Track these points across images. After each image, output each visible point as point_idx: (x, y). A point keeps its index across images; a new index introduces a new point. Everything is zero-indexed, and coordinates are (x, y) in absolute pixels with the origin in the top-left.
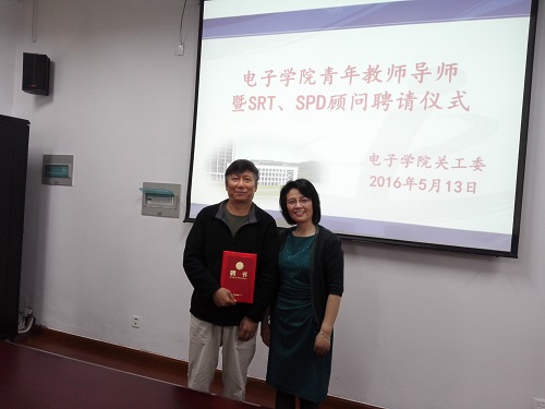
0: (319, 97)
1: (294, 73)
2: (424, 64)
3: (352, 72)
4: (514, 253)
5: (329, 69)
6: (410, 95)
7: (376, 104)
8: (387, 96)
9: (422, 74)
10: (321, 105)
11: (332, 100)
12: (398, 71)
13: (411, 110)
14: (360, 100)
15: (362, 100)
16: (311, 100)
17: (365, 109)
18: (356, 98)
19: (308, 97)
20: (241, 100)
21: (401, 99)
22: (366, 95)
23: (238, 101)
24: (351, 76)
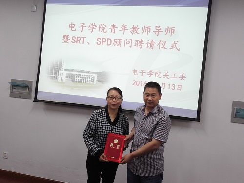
0: (108, 39)
1: (96, 26)
2: (159, 27)
3: (125, 28)
4: (198, 119)
5: (114, 26)
6: (152, 41)
7: (136, 45)
8: (142, 41)
9: (158, 32)
10: (109, 44)
11: (115, 41)
12: (147, 29)
13: (153, 49)
15: (129, 42)
16: (104, 40)
17: (131, 47)
18: (126, 41)
20: (67, 37)
21: (148, 43)
22: (131, 40)
24: (124, 30)
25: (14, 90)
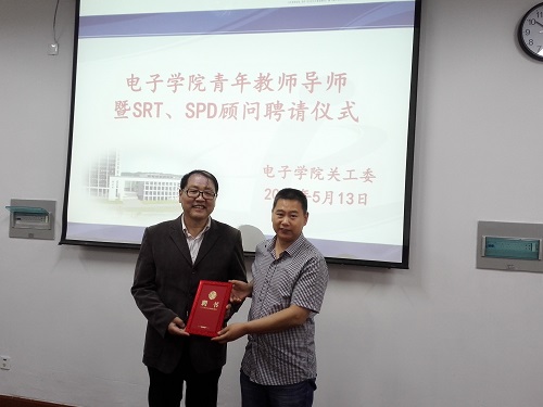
0: (209, 104)
1: (183, 79)
2: (314, 73)
3: (243, 80)
5: (219, 76)
6: (301, 105)
7: (268, 114)
8: (279, 106)
9: (313, 84)
10: (212, 114)
11: (223, 109)
12: (289, 80)
13: (303, 120)
14: (252, 109)
15: (254, 109)
16: (201, 107)
17: (257, 119)
18: (247, 107)
19: (198, 104)
20: (124, 106)
21: (293, 109)
22: (258, 104)
23: (121, 108)
24: (242, 84)
25: (18, 222)
